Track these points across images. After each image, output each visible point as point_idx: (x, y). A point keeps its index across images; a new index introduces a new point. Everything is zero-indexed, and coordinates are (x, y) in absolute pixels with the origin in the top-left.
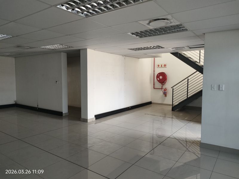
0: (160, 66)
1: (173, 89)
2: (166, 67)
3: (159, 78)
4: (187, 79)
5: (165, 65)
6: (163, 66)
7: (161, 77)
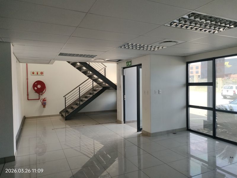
0: (36, 73)
1: (65, 98)
2: (43, 75)
3: (37, 87)
4: (78, 87)
5: (42, 73)
6: (39, 73)
7: (39, 86)
